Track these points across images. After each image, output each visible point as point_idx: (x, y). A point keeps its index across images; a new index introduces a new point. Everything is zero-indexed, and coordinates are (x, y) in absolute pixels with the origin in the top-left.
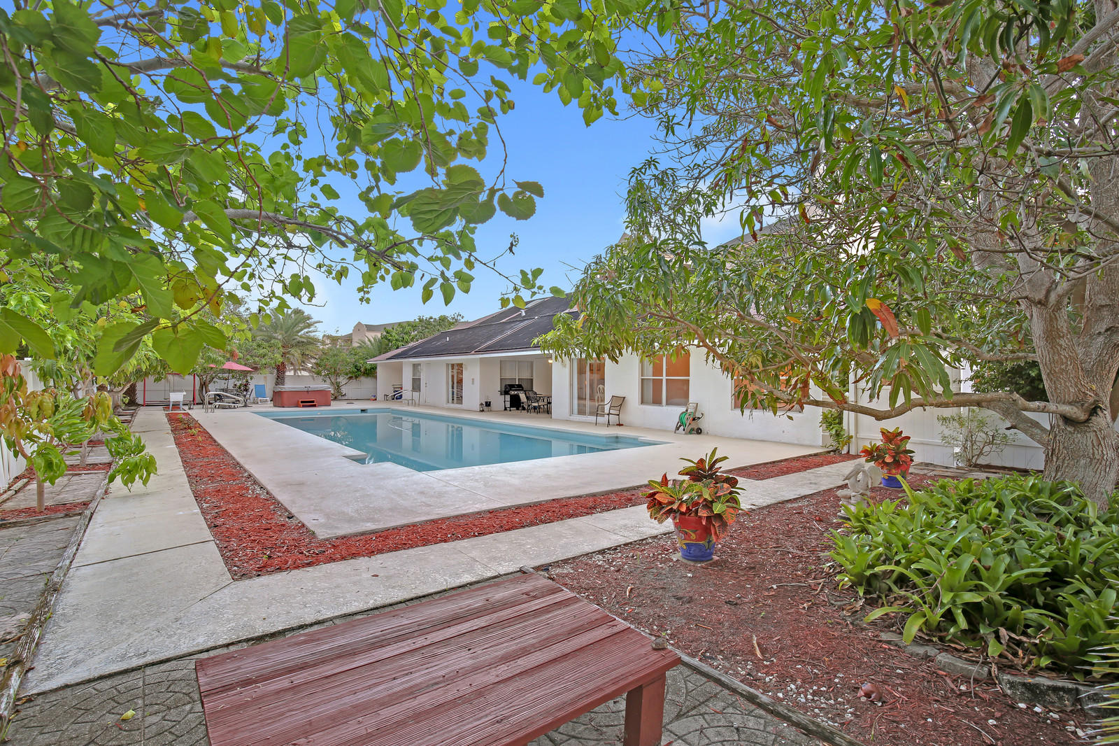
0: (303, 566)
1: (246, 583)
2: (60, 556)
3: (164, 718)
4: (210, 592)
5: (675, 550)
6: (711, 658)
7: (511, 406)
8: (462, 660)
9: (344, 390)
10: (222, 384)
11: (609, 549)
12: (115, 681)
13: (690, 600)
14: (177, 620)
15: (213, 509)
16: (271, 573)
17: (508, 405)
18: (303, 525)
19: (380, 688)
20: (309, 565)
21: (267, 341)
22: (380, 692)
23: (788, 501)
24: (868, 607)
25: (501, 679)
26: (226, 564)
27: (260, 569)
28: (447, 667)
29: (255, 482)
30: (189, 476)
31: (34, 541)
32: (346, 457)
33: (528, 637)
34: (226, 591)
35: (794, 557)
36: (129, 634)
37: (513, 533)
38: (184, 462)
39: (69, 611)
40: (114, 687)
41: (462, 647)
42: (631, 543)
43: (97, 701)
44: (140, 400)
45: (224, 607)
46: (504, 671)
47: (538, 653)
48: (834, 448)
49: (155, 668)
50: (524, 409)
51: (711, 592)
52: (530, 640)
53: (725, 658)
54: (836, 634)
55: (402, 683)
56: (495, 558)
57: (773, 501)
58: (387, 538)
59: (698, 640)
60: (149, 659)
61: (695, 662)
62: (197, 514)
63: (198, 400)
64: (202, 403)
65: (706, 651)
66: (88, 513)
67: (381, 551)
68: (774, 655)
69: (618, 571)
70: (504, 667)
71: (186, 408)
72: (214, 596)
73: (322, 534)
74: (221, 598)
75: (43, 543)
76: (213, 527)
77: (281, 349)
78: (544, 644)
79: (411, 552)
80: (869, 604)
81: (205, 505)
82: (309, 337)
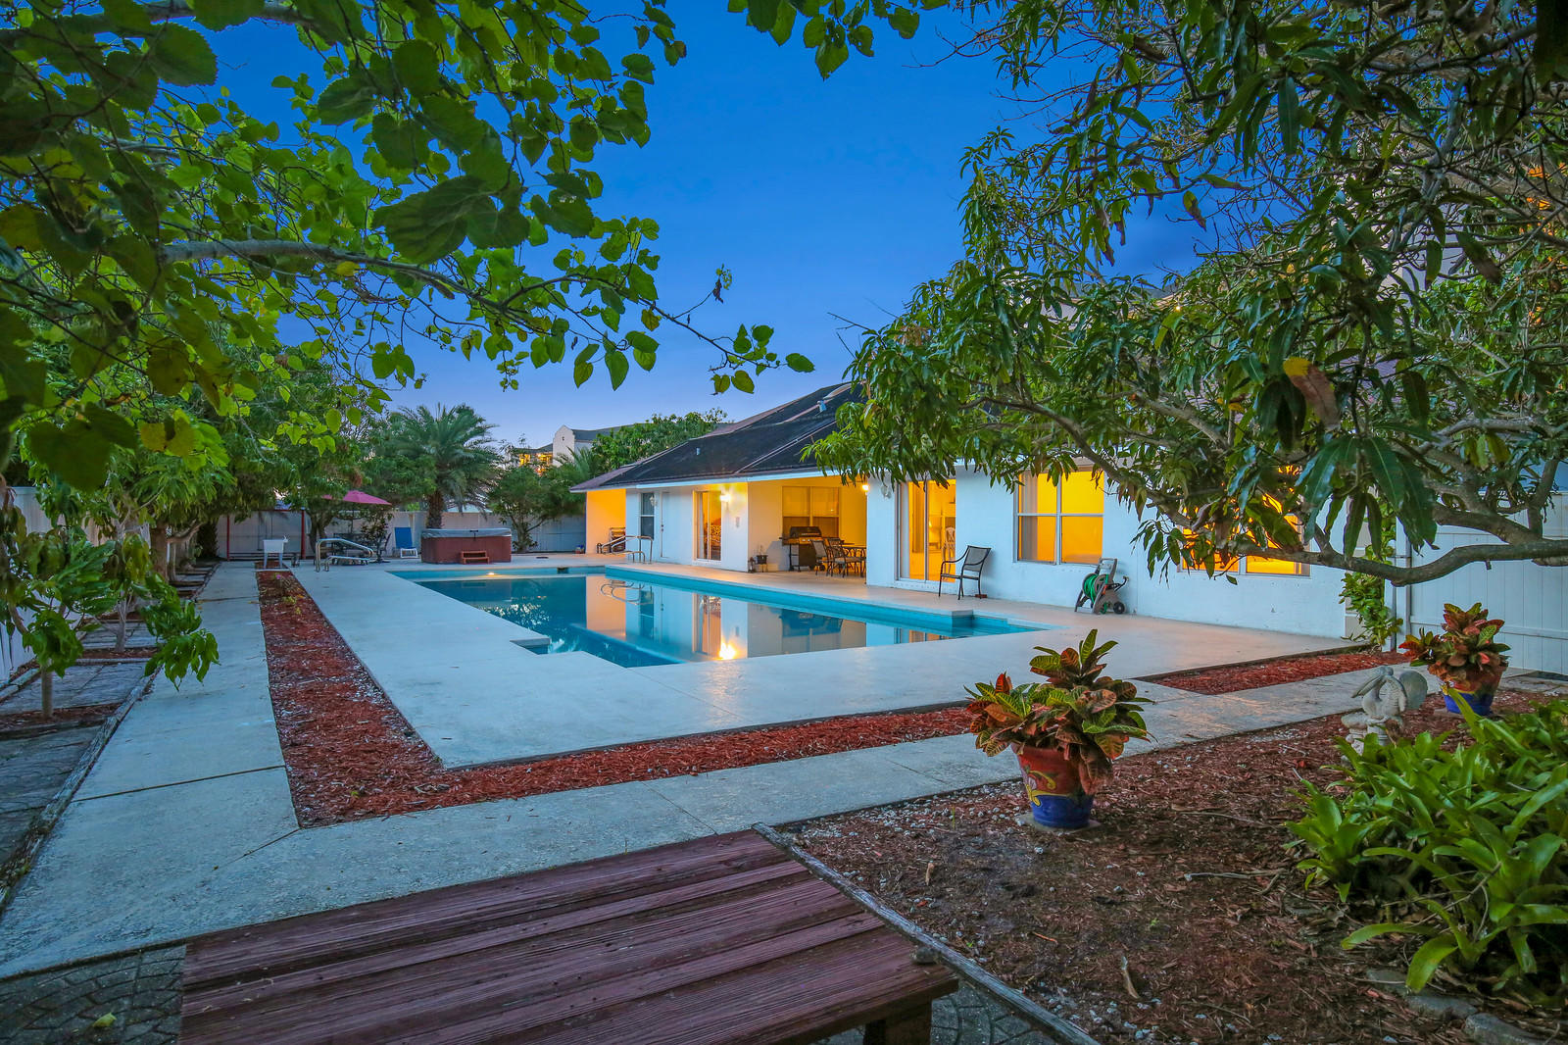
0: (410, 810)
1: (319, 832)
2: (60, 783)
3: (155, 1029)
4: (264, 843)
5: (1025, 807)
6: (1046, 991)
7: (801, 564)
8: (592, 959)
9: (533, 537)
10: (343, 526)
11: (911, 801)
12: (97, 970)
13: (1030, 892)
14: (204, 883)
15: (296, 719)
16: (356, 819)
17: (796, 561)
18: (426, 747)
19: (450, 995)
20: (420, 807)
21: (413, 458)
22: (451, 1000)
23: (1255, 733)
24: (1354, 922)
25: (645, 992)
26: (295, 802)
27: (344, 812)
28: (565, 969)
29: (369, 680)
30: (271, 669)
31: (31, 760)
32: (516, 642)
33: (708, 931)
34: (284, 843)
35: (1239, 829)
36: (132, 903)
37: (754, 771)
38: (270, 646)
39: (55, 865)
40: (95, 979)
41: (599, 940)
42: (951, 793)
43: (65, 998)
44: (221, 551)
45: (277, 867)
46: (653, 981)
47: (720, 957)
48: (1367, 641)
49: (159, 955)
50: (823, 568)
51: (1070, 880)
52: (712, 935)
53: (1072, 993)
54: (1281, 965)
55: (487, 990)
56: (715, 809)
57: (1228, 731)
58: (550, 769)
59: (1027, 958)
60: (152, 939)
61: (1016, 995)
62: (269, 725)
63: (307, 553)
64: (313, 558)
65: (1040, 978)
66: (112, 720)
67: (535, 791)
68: (1157, 993)
69: (917, 837)
70: (654, 976)
71: (288, 563)
72: (266, 849)
73: (451, 759)
74: (276, 854)
75: (43, 765)
76: (289, 745)
77: (435, 470)
78: (732, 944)
79: (584, 793)
80: (1358, 918)
81: (285, 713)
82: (477, 451)
